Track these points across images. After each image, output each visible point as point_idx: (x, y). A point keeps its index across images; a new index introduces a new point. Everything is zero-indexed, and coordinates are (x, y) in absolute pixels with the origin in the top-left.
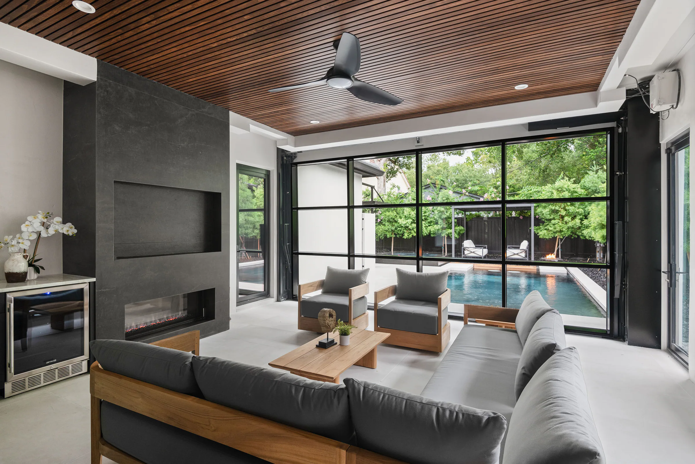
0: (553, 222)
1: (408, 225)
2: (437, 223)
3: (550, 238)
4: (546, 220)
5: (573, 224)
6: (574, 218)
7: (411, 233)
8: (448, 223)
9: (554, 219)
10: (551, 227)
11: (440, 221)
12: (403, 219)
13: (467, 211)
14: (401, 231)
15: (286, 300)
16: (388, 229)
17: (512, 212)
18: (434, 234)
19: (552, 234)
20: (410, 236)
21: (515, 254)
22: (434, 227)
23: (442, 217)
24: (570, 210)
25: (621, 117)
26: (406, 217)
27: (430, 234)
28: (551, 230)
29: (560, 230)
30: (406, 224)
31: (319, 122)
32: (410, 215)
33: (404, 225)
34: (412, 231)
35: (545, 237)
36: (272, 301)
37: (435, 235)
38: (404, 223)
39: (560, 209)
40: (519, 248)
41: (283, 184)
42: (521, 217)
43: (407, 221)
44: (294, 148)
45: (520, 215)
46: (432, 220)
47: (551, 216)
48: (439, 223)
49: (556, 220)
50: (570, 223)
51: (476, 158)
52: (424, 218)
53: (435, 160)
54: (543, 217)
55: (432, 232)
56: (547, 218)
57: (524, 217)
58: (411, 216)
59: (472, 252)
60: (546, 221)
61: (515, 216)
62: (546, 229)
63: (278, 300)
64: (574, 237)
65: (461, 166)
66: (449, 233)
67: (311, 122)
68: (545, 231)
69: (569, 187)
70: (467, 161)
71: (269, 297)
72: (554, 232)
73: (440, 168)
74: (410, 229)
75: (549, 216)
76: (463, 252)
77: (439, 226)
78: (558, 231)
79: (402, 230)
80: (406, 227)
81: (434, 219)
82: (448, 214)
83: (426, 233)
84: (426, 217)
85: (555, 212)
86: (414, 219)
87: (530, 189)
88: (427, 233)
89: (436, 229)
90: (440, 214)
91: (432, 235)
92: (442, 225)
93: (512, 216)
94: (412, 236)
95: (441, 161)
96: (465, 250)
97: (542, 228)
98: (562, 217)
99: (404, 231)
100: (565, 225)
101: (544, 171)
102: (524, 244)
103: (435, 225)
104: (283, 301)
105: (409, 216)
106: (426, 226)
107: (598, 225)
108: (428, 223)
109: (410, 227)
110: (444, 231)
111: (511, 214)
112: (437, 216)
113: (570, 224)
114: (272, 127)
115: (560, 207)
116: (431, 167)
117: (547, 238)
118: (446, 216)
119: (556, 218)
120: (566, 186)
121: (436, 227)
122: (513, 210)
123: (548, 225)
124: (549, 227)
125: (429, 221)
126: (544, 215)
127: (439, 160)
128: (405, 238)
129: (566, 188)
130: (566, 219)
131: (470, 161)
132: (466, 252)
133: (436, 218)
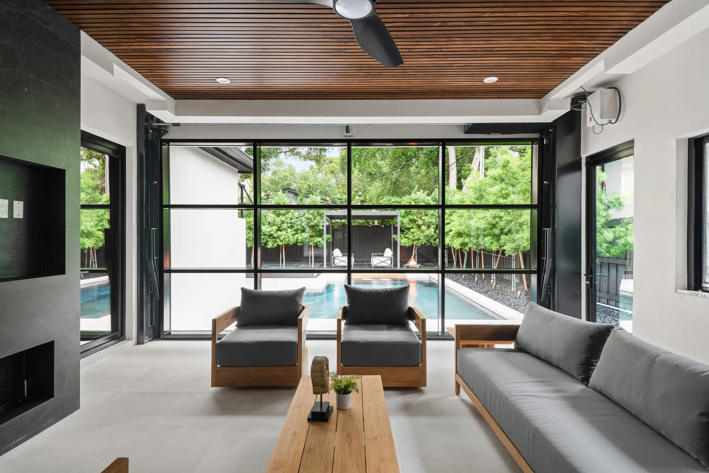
0: (412, 230)
1: (273, 233)
2: (304, 231)
3: (409, 246)
4: (406, 228)
5: (429, 233)
6: (429, 227)
7: (276, 241)
8: (316, 231)
9: (412, 228)
10: (410, 235)
11: (307, 229)
12: (266, 226)
13: (333, 219)
14: (264, 239)
15: (152, 340)
16: (249, 237)
17: (374, 221)
18: (300, 243)
19: (411, 242)
20: (275, 245)
21: (382, 262)
22: (301, 235)
23: (310, 225)
24: (425, 220)
25: (550, 129)
26: (269, 223)
27: (296, 242)
28: (410, 238)
29: (418, 238)
30: (270, 232)
31: (229, 82)
32: (274, 221)
33: (268, 232)
34: (277, 240)
35: (405, 245)
36: (129, 344)
37: (302, 244)
38: (269, 230)
39: (417, 219)
40: (383, 256)
41: (147, 169)
42: (383, 226)
43: (272, 228)
44: (174, 116)
45: (382, 223)
46: (299, 227)
47: (410, 225)
48: (306, 231)
49: (414, 229)
50: (426, 231)
51: (319, 168)
52: (291, 226)
53: (279, 165)
54: (403, 226)
55: (299, 241)
56: (407, 227)
57: (385, 225)
58: (276, 223)
59: (342, 261)
60: (405, 230)
61: (377, 225)
62: (405, 237)
63: (139, 342)
64: (428, 245)
65: (308, 174)
66: (317, 242)
67: (218, 80)
68: (406, 239)
69: (425, 199)
70: (311, 169)
71: (123, 340)
72: (413, 240)
73: (287, 174)
74: (275, 238)
75: (408, 225)
76: (334, 262)
77: (307, 233)
78: (416, 239)
79: (266, 238)
80: (270, 236)
81: (301, 227)
82: (316, 222)
83: (292, 242)
84: (293, 224)
85: (413, 221)
86: (279, 226)
87: (390, 199)
88: (294, 242)
89: (304, 237)
90: (307, 221)
91: (299, 244)
92: (310, 233)
93: (375, 225)
94: (278, 245)
95: (286, 167)
96: (335, 259)
97: (403, 236)
98: (419, 227)
99: (268, 239)
100: (422, 234)
101: (395, 184)
102: (389, 252)
103: (303, 234)
104: (148, 342)
105: (273, 223)
106: (293, 234)
107: (455, 234)
108: (294, 230)
109: (275, 235)
110: (312, 239)
111: (374, 223)
112: (304, 223)
113: (427, 233)
114: (145, 77)
115: (417, 217)
116: (278, 172)
117: (408, 245)
118: (314, 224)
119: (414, 227)
120: (422, 198)
121: (305, 235)
122: (376, 219)
123: (407, 233)
124: (409, 235)
125: (295, 228)
126: (404, 224)
127: (284, 165)
128: (269, 247)
129: (422, 200)
130: (423, 228)
131: (313, 170)
132: (336, 261)
133: (303, 224)
